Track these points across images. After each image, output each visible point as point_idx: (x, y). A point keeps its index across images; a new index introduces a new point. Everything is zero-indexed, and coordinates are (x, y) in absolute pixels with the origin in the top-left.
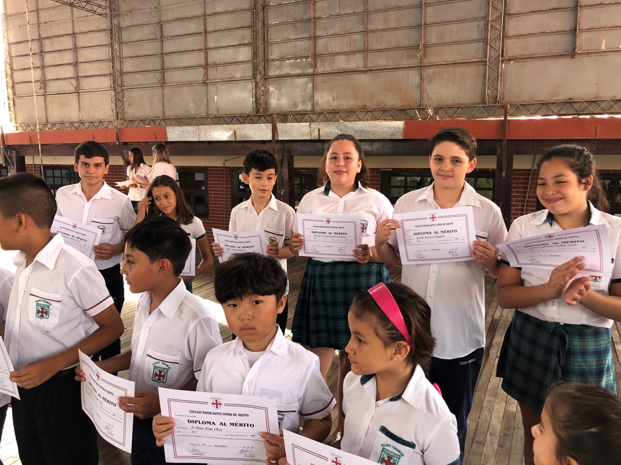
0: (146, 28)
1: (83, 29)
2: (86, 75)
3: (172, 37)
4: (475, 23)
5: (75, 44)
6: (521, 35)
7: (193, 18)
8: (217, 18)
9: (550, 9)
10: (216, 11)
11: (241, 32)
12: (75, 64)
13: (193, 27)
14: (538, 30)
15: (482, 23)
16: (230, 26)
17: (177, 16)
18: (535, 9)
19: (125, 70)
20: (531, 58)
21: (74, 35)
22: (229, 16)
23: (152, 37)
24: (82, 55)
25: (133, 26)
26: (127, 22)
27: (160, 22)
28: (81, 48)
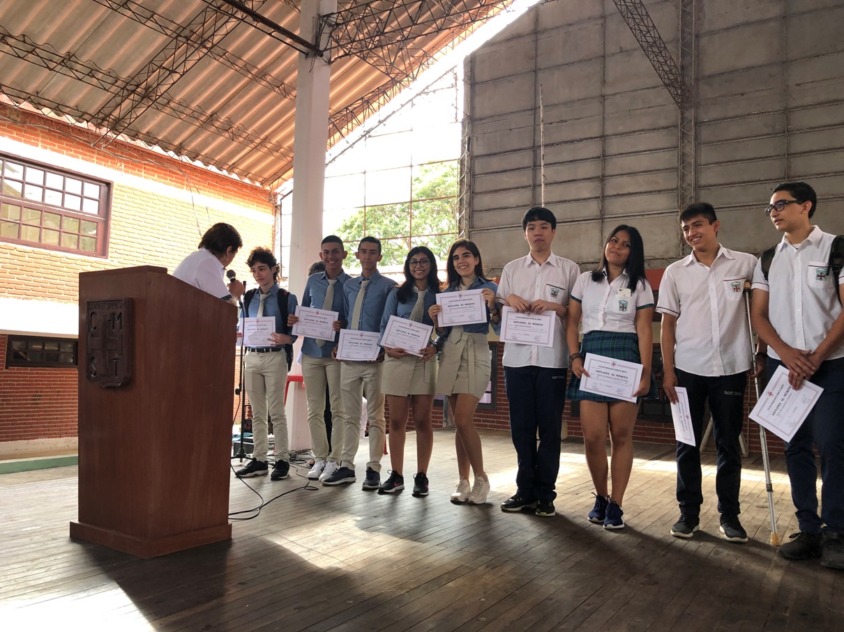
0: (754, 119)
1: (621, 129)
2: (620, 193)
3: (811, 128)
5: (604, 151)
12: (602, 179)
17: (823, 98)
19: (703, 182)
21: (603, 137)
23: (766, 131)
24: (614, 166)
25: (726, 118)
26: (714, 113)
27: (785, 109)
28: (615, 155)
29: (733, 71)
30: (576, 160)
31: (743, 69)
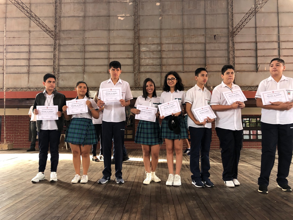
0: (75, 46)
1: (36, 43)
3: (90, 51)
4: (224, 58)
5: (30, 50)
6: (240, 64)
7: (102, 44)
8: (115, 46)
9: (248, 56)
10: (115, 43)
11: (127, 53)
12: (29, 59)
13: (102, 48)
14: (245, 63)
15: (227, 58)
16: (122, 50)
17: (94, 43)
18: (243, 56)
19: (61, 64)
20: (244, 71)
21: (29, 45)
22: (122, 46)
23: (78, 50)
24: (33, 56)
25: (68, 45)
26: (64, 42)
27: (84, 44)
28: (33, 52)
29: (70, 30)
30: (20, 52)
31: (73, 30)
